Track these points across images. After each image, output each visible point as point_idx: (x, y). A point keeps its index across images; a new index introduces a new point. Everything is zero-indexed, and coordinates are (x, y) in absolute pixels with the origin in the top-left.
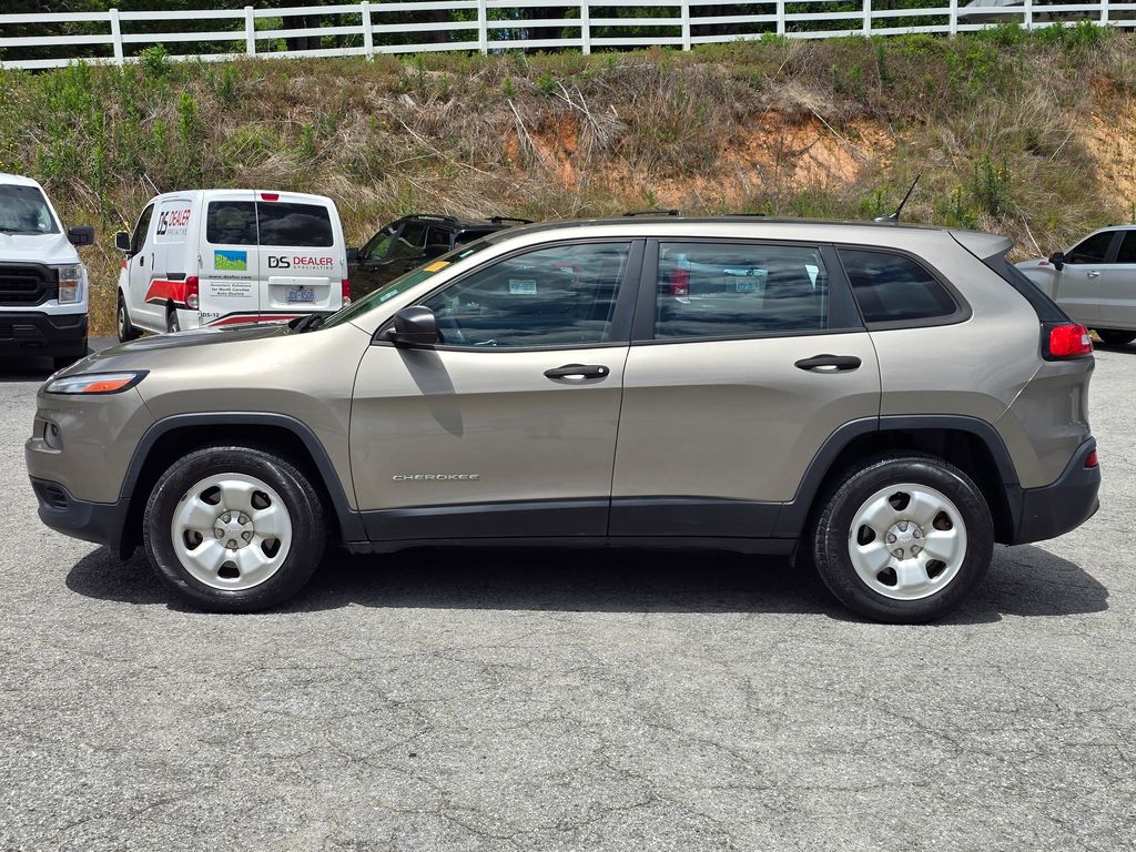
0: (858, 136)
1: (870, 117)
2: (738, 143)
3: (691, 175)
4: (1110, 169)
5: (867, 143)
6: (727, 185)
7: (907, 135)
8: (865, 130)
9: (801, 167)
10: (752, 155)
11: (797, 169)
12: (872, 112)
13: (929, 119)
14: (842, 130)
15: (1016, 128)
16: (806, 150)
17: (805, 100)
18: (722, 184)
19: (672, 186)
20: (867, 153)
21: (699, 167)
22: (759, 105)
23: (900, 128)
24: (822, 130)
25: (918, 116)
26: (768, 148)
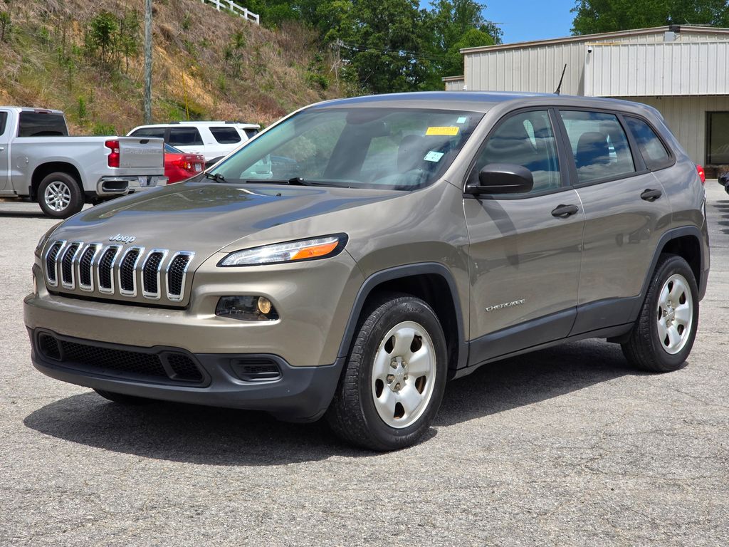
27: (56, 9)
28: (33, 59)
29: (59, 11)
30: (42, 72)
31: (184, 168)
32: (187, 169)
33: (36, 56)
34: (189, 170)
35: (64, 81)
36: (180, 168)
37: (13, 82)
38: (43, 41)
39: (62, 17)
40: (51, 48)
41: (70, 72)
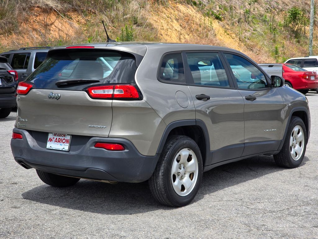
0: (71, 18)
1: (75, 10)
2: (26, 20)
3: (11, 33)
4: (161, 32)
5: (75, 21)
6: (26, 38)
7: (89, 18)
8: (74, 15)
9: (52, 30)
10: (32, 25)
11: (51, 31)
12: (75, 8)
13: (97, 12)
14: (65, 16)
15: (128, 16)
16: (52, 24)
17: (50, 3)
18: (24, 38)
19: (3, 38)
20: (76, 25)
21: (13, 30)
22: (32, 5)
23: (86, 15)
24: (57, 16)
25: (92, 10)
26: (38, 22)
27: (275, 7)
28: (259, 30)
29: (276, 8)
30: (262, 35)
31: (305, 78)
32: (306, 79)
33: (260, 28)
34: (307, 79)
35: (272, 39)
36: (303, 78)
37: (247, 40)
38: (265, 21)
39: (277, 10)
40: (268, 24)
41: (275, 35)
